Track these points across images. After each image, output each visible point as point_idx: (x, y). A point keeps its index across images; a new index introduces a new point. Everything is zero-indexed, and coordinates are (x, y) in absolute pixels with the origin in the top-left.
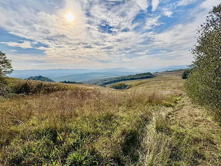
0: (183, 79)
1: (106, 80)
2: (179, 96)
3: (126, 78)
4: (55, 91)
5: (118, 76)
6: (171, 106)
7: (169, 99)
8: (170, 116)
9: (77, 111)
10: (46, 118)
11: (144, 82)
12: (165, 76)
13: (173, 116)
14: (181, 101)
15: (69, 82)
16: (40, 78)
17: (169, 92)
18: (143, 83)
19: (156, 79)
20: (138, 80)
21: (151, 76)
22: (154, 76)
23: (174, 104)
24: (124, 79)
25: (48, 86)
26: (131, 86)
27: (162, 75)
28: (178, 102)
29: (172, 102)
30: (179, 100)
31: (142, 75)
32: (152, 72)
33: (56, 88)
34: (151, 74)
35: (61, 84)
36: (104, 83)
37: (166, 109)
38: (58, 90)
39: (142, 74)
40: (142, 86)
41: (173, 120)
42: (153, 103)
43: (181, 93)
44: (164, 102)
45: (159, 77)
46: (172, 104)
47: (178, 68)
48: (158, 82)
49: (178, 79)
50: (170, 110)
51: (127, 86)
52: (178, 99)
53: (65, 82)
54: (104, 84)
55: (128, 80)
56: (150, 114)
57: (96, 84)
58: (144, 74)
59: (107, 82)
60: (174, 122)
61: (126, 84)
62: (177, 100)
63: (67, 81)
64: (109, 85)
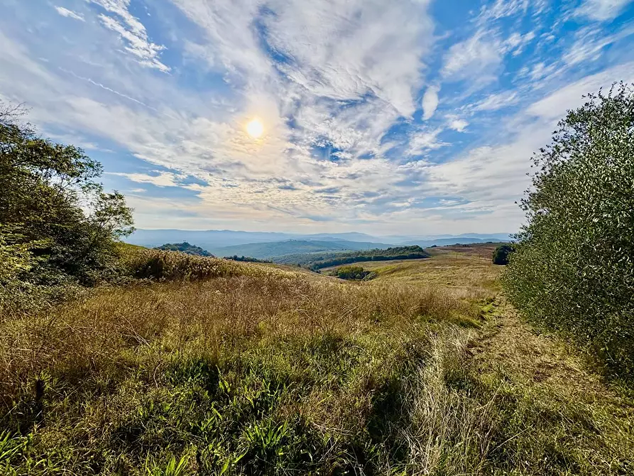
0: (494, 263)
1: (321, 259)
2: (488, 304)
3: (366, 256)
4: (215, 275)
5: (348, 252)
6: (472, 325)
7: (466, 310)
8: (473, 350)
9: (261, 325)
10: (195, 336)
11: (406, 266)
12: (453, 255)
13: (479, 351)
14: (494, 314)
15: (242, 259)
16: (184, 247)
17: (464, 292)
18: (404, 269)
19: (433, 262)
20: (391, 261)
21: (421, 253)
22: (427, 254)
23: (479, 321)
24: (362, 259)
25: (200, 266)
26: (376, 275)
27: (446, 254)
28: (486, 316)
29: (473, 316)
30: (489, 311)
31: (401, 252)
32: (423, 246)
33: (216, 271)
34: (421, 250)
35: (228, 262)
36: (317, 265)
37: (462, 332)
38: (221, 275)
39: (401, 249)
40: (402, 276)
41: (483, 360)
42: (430, 315)
43: (492, 297)
44: (456, 315)
45: (440, 257)
46: (475, 321)
47: (483, 240)
48: (437, 267)
49: (484, 264)
50: (471, 334)
51: (368, 273)
52: (486, 309)
53: (236, 258)
54: (317, 267)
55: (370, 259)
56: (427, 342)
57: (299, 266)
58: (407, 248)
59: (323, 262)
60: (483, 366)
61: (366, 269)
62: (483, 312)
63: (240, 256)
64: (327, 269)
